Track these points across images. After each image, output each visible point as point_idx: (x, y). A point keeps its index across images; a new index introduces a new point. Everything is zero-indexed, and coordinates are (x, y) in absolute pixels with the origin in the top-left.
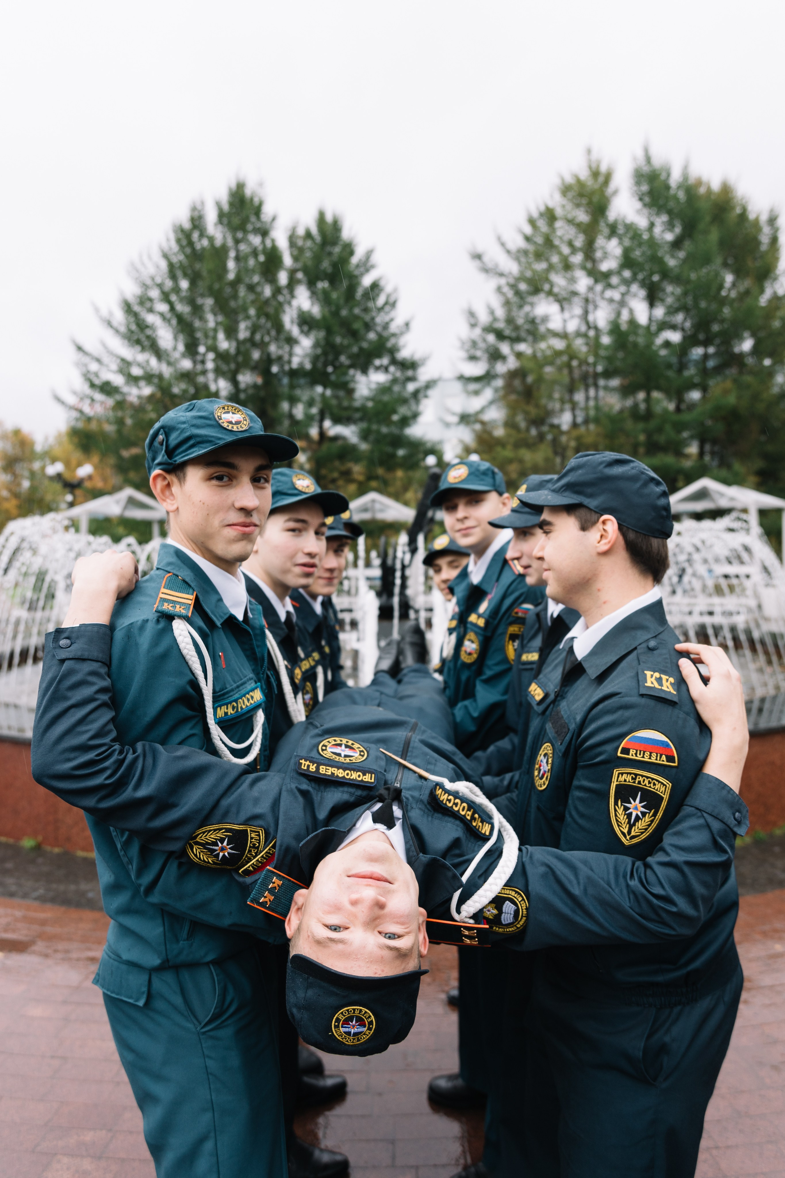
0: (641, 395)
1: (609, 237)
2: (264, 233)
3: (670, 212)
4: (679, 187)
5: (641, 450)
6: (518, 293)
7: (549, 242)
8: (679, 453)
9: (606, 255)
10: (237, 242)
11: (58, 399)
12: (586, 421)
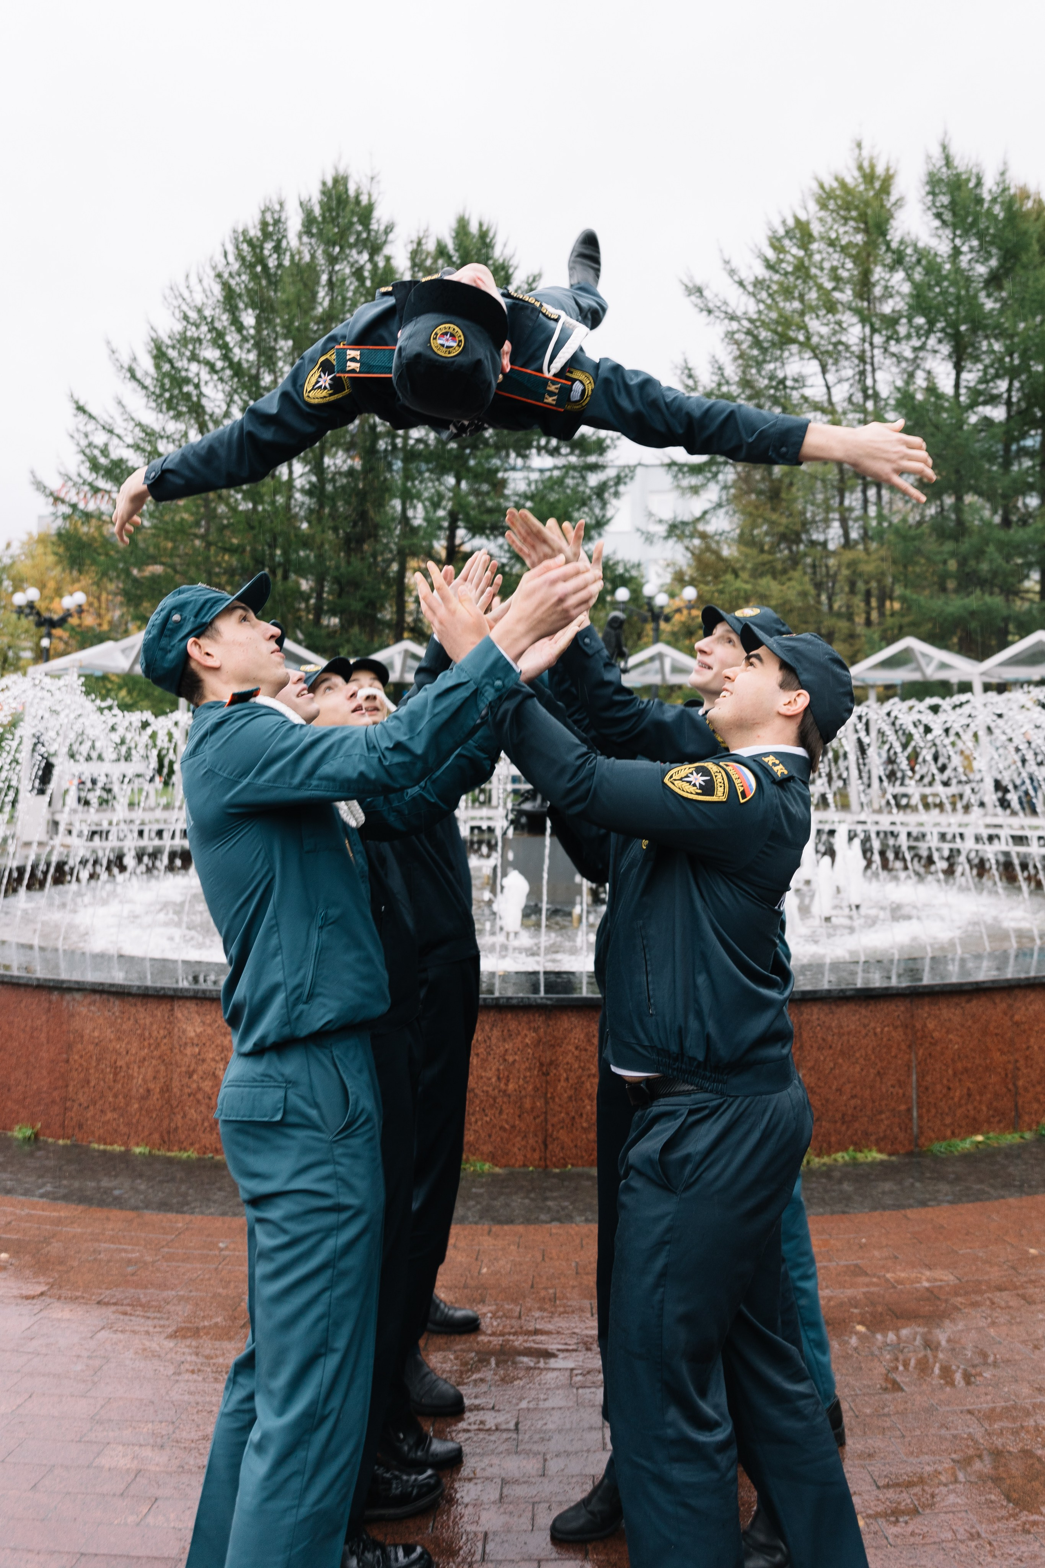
0: (949, 500)
1: (892, 269)
2: (375, 249)
3: (980, 236)
4: (994, 200)
5: (951, 584)
6: (757, 343)
7: (802, 270)
8: (1012, 591)
9: (888, 293)
10: (332, 260)
11: (40, 486)
12: (865, 537)
